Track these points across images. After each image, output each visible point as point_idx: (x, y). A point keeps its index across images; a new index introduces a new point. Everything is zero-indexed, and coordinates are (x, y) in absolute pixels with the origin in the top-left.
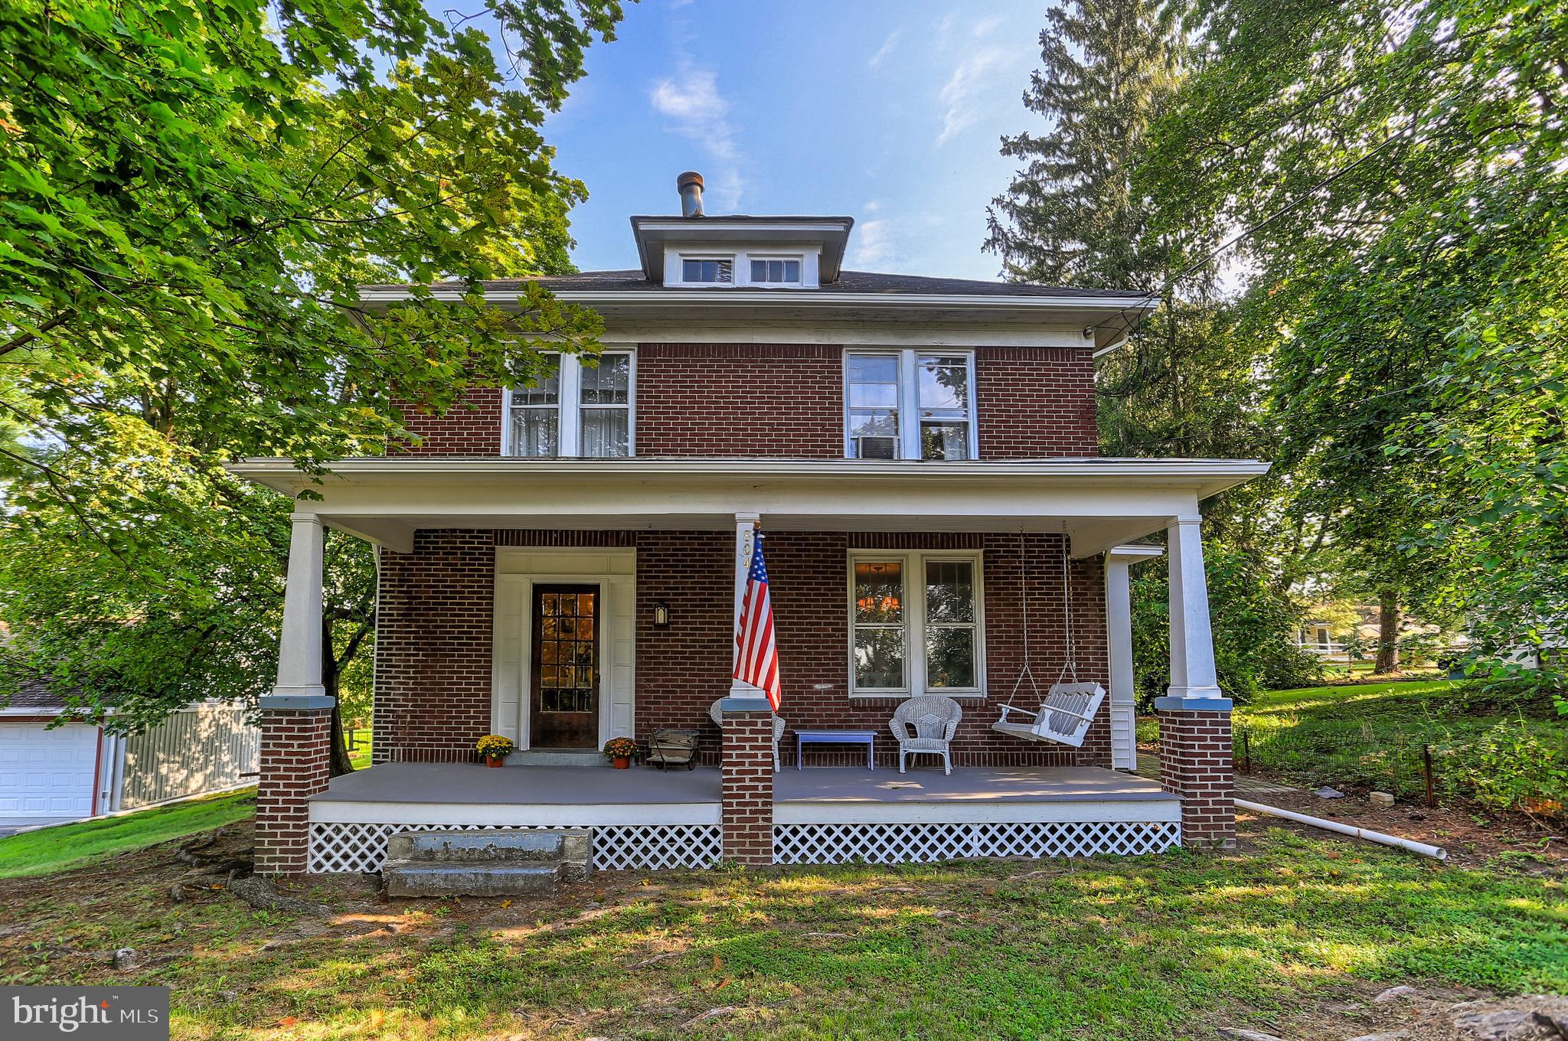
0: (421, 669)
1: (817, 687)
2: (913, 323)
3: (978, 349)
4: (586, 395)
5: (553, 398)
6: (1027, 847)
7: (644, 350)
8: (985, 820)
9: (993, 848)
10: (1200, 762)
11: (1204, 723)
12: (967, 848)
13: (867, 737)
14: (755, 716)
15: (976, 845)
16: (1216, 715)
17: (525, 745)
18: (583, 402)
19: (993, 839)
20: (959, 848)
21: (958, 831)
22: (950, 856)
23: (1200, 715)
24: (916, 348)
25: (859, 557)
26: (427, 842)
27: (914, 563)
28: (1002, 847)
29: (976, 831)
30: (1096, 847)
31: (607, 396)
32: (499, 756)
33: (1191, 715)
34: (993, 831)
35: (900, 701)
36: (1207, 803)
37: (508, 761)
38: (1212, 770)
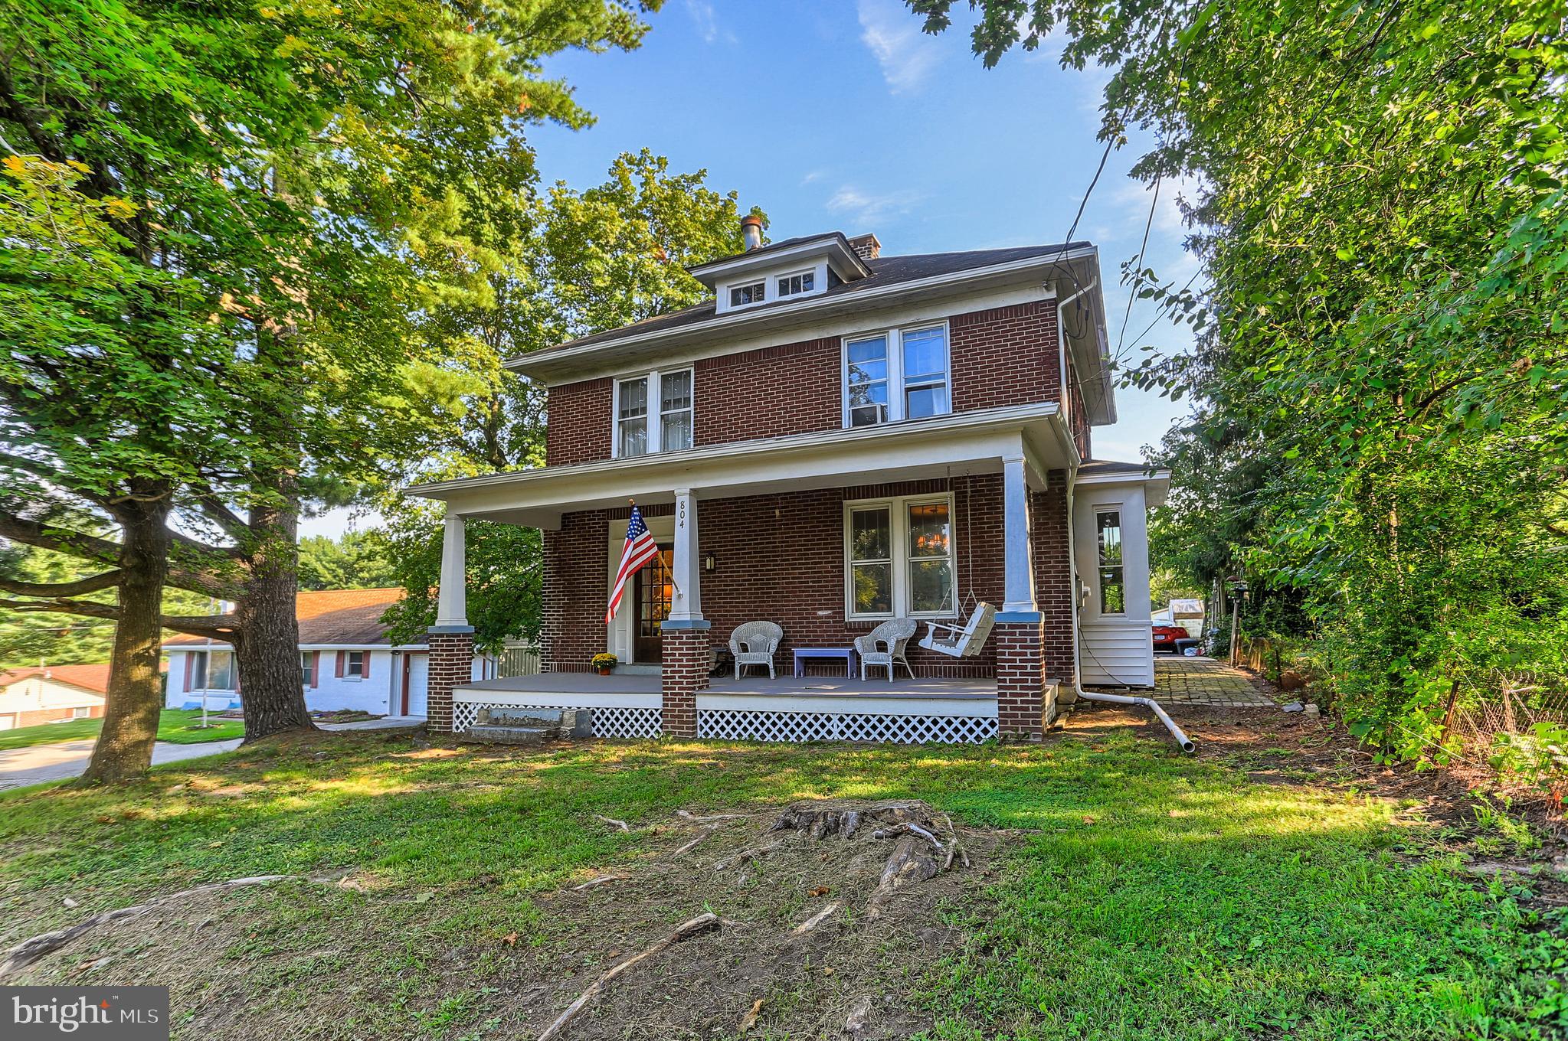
0: (567, 608)
1: (820, 613)
2: (892, 307)
3: (951, 318)
4: (665, 405)
5: (644, 410)
6: (875, 734)
7: (698, 365)
8: (843, 712)
9: (848, 733)
10: (1010, 667)
11: (1014, 634)
12: (829, 732)
13: (844, 652)
14: (680, 630)
15: (835, 731)
16: (1025, 627)
17: (629, 660)
18: (663, 409)
19: (848, 727)
20: (823, 732)
21: (822, 719)
22: (817, 738)
23: (1010, 626)
24: (900, 327)
25: (853, 506)
26: (496, 714)
27: (898, 507)
28: (855, 733)
29: (835, 719)
30: (929, 736)
31: (677, 402)
32: (609, 667)
33: (1003, 627)
34: (848, 720)
35: (878, 623)
36: (1015, 702)
37: (617, 671)
38: (1021, 674)
